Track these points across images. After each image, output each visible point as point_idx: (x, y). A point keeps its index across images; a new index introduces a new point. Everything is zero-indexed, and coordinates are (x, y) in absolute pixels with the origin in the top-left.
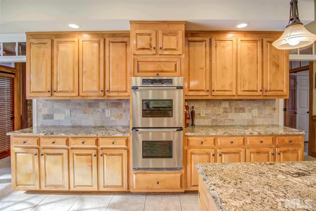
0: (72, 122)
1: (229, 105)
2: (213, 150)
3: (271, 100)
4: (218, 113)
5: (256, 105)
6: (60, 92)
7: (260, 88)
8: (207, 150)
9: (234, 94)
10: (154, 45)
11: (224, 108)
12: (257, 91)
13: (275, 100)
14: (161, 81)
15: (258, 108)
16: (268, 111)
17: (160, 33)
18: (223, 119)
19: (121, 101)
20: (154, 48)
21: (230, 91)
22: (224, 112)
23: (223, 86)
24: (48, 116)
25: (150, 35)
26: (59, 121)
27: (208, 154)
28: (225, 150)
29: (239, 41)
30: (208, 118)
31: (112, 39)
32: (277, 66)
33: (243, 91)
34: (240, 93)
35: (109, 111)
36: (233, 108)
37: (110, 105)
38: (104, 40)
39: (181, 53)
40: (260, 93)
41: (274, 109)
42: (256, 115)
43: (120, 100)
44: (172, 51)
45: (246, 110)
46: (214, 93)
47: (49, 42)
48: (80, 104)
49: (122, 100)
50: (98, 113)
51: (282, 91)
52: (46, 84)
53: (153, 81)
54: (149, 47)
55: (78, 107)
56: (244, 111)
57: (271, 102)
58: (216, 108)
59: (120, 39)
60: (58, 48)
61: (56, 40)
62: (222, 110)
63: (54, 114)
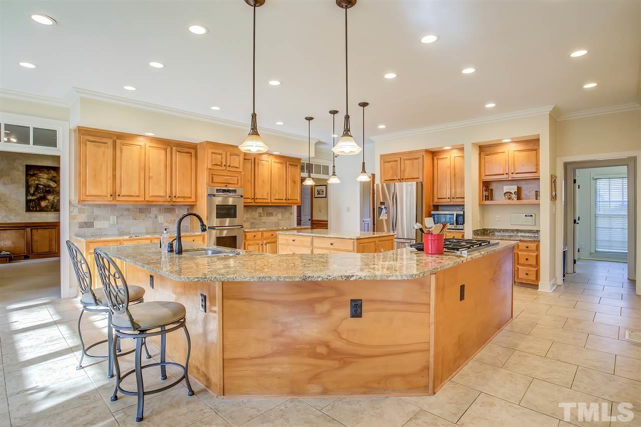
0: (118, 230)
1: (263, 210)
2: (261, 241)
3: (289, 206)
4: (255, 217)
5: (280, 210)
6: (123, 196)
7: (284, 198)
8: (257, 242)
9: (270, 202)
10: (224, 164)
11: (259, 213)
12: (282, 200)
13: (291, 206)
14: (228, 191)
15: (282, 213)
16: (287, 215)
17: (228, 153)
18: (258, 222)
19: (174, 207)
20: (225, 166)
21: (267, 199)
22: (259, 216)
23: (263, 196)
24: (86, 224)
25: (221, 154)
26: (101, 229)
27: (258, 244)
28: (268, 241)
29: (273, 161)
30: (248, 222)
31: (179, 149)
32: (295, 182)
33: (275, 199)
34: (273, 201)
35: (163, 216)
36: (265, 213)
37: (164, 211)
38: (172, 148)
39: (242, 171)
40: (284, 201)
41: (291, 214)
42: (281, 218)
43: (173, 205)
44: (236, 169)
45: (274, 214)
46: (256, 201)
47: (110, 142)
48: (128, 210)
49: (175, 205)
50: (150, 219)
51: (297, 200)
52: (107, 187)
53: (224, 191)
54: (220, 164)
55: (126, 213)
56: (272, 216)
57: (289, 208)
58: (253, 213)
59: (186, 150)
60: (121, 150)
61: (118, 141)
62: (258, 215)
63: (95, 222)
